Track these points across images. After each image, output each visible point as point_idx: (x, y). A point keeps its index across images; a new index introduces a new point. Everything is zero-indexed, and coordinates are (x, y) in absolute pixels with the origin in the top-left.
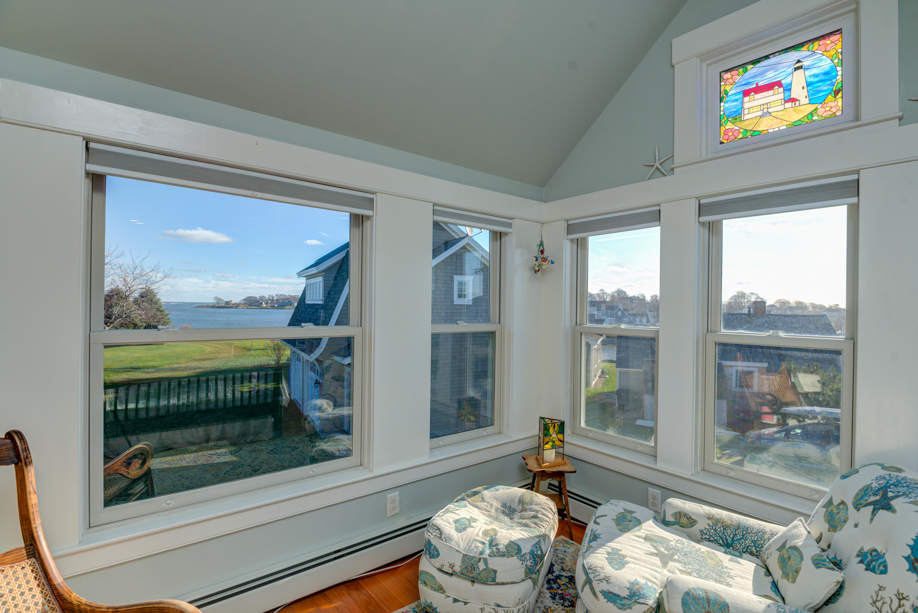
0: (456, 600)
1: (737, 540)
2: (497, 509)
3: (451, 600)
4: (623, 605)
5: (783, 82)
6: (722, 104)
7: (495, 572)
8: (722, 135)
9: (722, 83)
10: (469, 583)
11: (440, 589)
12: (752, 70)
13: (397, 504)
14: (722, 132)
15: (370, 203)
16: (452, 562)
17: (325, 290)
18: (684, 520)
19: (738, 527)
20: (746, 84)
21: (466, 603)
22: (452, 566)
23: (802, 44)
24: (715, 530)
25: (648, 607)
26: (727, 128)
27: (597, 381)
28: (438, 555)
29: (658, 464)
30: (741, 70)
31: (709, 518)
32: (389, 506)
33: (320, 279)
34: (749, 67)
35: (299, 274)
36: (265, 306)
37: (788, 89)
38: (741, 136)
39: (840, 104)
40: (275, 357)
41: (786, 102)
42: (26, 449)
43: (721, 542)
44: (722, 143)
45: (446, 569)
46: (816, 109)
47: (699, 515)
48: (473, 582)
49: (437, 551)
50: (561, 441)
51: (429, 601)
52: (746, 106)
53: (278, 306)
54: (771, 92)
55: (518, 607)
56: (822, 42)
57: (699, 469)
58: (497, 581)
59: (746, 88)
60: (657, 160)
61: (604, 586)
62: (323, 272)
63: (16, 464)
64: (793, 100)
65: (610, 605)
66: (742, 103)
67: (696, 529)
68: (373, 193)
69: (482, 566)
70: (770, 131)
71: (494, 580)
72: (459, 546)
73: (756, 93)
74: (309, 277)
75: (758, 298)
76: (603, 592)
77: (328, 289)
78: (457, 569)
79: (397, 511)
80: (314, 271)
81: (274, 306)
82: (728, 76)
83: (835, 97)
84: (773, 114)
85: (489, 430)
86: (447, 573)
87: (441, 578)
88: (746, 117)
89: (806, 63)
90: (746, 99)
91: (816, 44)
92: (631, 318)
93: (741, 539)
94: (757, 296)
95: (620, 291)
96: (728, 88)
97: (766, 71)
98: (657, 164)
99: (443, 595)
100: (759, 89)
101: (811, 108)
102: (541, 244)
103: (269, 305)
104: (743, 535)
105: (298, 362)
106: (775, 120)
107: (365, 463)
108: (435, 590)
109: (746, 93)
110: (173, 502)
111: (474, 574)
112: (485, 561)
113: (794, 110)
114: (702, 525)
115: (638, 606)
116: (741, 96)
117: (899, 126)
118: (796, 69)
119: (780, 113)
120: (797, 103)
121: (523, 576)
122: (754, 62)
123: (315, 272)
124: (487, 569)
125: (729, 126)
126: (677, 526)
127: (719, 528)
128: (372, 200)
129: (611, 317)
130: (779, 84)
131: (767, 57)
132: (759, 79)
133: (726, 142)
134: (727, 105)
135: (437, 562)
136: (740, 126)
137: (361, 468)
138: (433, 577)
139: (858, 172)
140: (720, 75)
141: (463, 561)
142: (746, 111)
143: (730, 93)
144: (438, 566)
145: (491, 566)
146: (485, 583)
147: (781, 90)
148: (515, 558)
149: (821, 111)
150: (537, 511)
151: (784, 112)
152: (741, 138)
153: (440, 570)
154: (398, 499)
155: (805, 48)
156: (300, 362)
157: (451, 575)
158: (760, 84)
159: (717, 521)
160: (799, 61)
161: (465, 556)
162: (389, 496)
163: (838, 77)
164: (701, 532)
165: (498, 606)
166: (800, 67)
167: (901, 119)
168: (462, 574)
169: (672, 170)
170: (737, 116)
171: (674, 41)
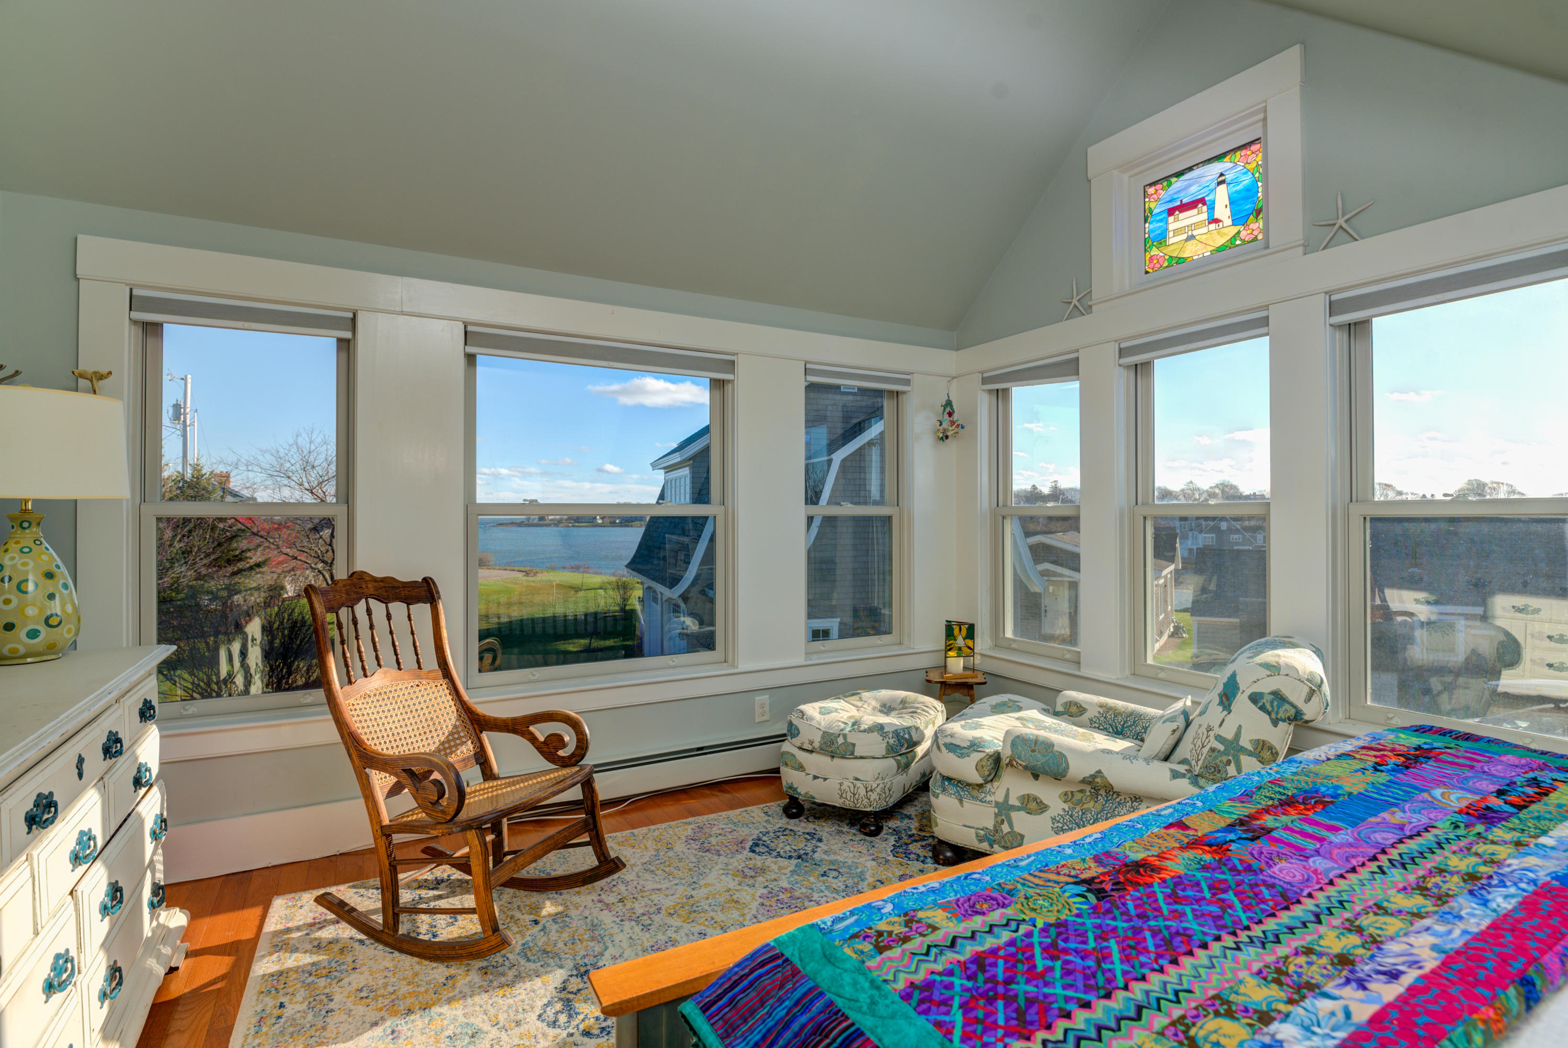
0: (815, 777)
1: (1128, 727)
2: (874, 708)
3: (811, 777)
4: (962, 754)
5: (1207, 199)
6: (1147, 225)
7: (854, 745)
8: (1148, 262)
9: (1147, 200)
10: (829, 759)
11: (801, 768)
12: (1177, 184)
13: (767, 709)
14: (1147, 258)
15: (730, 366)
16: (811, 738)
17: (693, 488)
18: (1074, 709)
19: (1131, 714)
20: (1170, 201)
21: (825, 779)
22: (811, 743)
23: (1224, 155)
24: (1105, 718)
25: (984, 754)
26: (1152, 254)
27: (1166, 643)
28: (799, 733)
29: (1082, 670)
30: (1165, 184)
31: (1101, 706)
32: (758, 711)
33: (686, 472)
34: (1174, 180)
35: (654, 465)
36: (600, 521)
37: (1212, 209)
38: (1166, 264)
39: (1261, 226)
40: (619, 600)
41: (1210, 223)
42: (438, 592)
43: (1111, 730)
44: (1147, 272)
45: (806, 746)
46: (1239, 232)
47: (1091, 704)
48: (833, 757)
49: (798, 730)
50: (970, 648)
51: (790, 782)
52: (1172, 227)
53: (620, 523)
54: (1195, 211)
55: (878, 782)
56: (1243, 153)
57: (1127, 673)
58: (856, 754)
59: (1171, 205)
60: (1075, 293)
61: (948, 740)
62: (689, 460)
63: (431, 604)
64: (1217, 221)
65: (951, 754)
66: (1167, 223)
67: (1085, 717)
68: (733, 354)
69: (841, 740)
70: (1195, 258)
71: (852, 753)
72: (820, 724)
73: (1181, 212)
74: (669, 469)
75: (1514, 492)
76: (946, 745)
77: (699, 486)
78: (817, 745)
79: (766, 718)
80: (676, 458)
81: (614, 522)
82: (1151, 190)
83: (1257, 218)
84: (1197, 238)
85: (886, 639)
86: (807, 751)
87: (801, 756)
88: (1172, 241)
89: (1229, 177)
90: (1171, 219)
91: (1238, 153)
92: (1248, 535)
93: (1131, 726)
94: (1509, 489)
95: (1227, 486)
96: (1153, 205)
97: (1189, 186)
98: (1075, 301)
99: (804, 774)
100: (1184, 207)
101: (1234, 230)
102: (949, 403)
103: (607, 520)
104: (1134, 722)
105: (653, 604)
106: (1200, 245)
107: (730, 660)
108: (795, 769)
109: (1171, 212)
110: (538, 675)
111: (833, 748)
112: (845, 736)
113: (1218, 233)
114: (1092, 713)
115: (976, 754)
116: (1165, 215)
117: (1305, 254)
118: (1219, 183)
119: (1204, 237)
120: (1221, 224)
121: (884, 753)
122: (1179, 174)
123: (679, 459)
124: (845, 742)
125: (1155, 251)
126: (1066, 716)
127: (1110, 716)
128: (733, 362)
129: (1206, 533)
130: (1202, 201)
131: (1190, 169)
132: (1182, 194)
133: (1151, 271)
134: (1152, 226)
135: (797, 741)
136: (1165, 251)
137: (725, 664)
138: (793, 756)
139: (1266, 307)
140: (1145, 191)
141: (823, 737)
142: (1171, 234)
143: (1156, 211)
144: (799, 744)
145: (850, 740)
146: (843, 757)
147: (1205, 208)
148: (876, 733)
149: (1244, 234)
150: (918, 708)
151: (1208, 236)
152: (1167, 267)
153: (801, 748)
154: (768, 702)
155: (1227, 159)
156: (657, 603)
157: (811, 752)
158: (1185, 201)
159: (1107, 709)
160: (1222, 175)
161: (824, 732)
162: (757, 698)
163: (1260, 194)
164: (1091, 720)
165: (857, 779)
166: (1223, 182)
167: (1305, 246)
168: (821, 749)
169: (1090, 307)
170: (1161, 240)
171: (1089, 150)
